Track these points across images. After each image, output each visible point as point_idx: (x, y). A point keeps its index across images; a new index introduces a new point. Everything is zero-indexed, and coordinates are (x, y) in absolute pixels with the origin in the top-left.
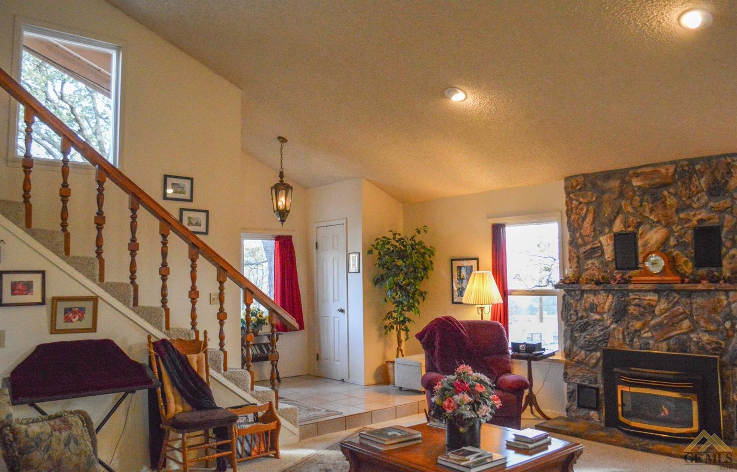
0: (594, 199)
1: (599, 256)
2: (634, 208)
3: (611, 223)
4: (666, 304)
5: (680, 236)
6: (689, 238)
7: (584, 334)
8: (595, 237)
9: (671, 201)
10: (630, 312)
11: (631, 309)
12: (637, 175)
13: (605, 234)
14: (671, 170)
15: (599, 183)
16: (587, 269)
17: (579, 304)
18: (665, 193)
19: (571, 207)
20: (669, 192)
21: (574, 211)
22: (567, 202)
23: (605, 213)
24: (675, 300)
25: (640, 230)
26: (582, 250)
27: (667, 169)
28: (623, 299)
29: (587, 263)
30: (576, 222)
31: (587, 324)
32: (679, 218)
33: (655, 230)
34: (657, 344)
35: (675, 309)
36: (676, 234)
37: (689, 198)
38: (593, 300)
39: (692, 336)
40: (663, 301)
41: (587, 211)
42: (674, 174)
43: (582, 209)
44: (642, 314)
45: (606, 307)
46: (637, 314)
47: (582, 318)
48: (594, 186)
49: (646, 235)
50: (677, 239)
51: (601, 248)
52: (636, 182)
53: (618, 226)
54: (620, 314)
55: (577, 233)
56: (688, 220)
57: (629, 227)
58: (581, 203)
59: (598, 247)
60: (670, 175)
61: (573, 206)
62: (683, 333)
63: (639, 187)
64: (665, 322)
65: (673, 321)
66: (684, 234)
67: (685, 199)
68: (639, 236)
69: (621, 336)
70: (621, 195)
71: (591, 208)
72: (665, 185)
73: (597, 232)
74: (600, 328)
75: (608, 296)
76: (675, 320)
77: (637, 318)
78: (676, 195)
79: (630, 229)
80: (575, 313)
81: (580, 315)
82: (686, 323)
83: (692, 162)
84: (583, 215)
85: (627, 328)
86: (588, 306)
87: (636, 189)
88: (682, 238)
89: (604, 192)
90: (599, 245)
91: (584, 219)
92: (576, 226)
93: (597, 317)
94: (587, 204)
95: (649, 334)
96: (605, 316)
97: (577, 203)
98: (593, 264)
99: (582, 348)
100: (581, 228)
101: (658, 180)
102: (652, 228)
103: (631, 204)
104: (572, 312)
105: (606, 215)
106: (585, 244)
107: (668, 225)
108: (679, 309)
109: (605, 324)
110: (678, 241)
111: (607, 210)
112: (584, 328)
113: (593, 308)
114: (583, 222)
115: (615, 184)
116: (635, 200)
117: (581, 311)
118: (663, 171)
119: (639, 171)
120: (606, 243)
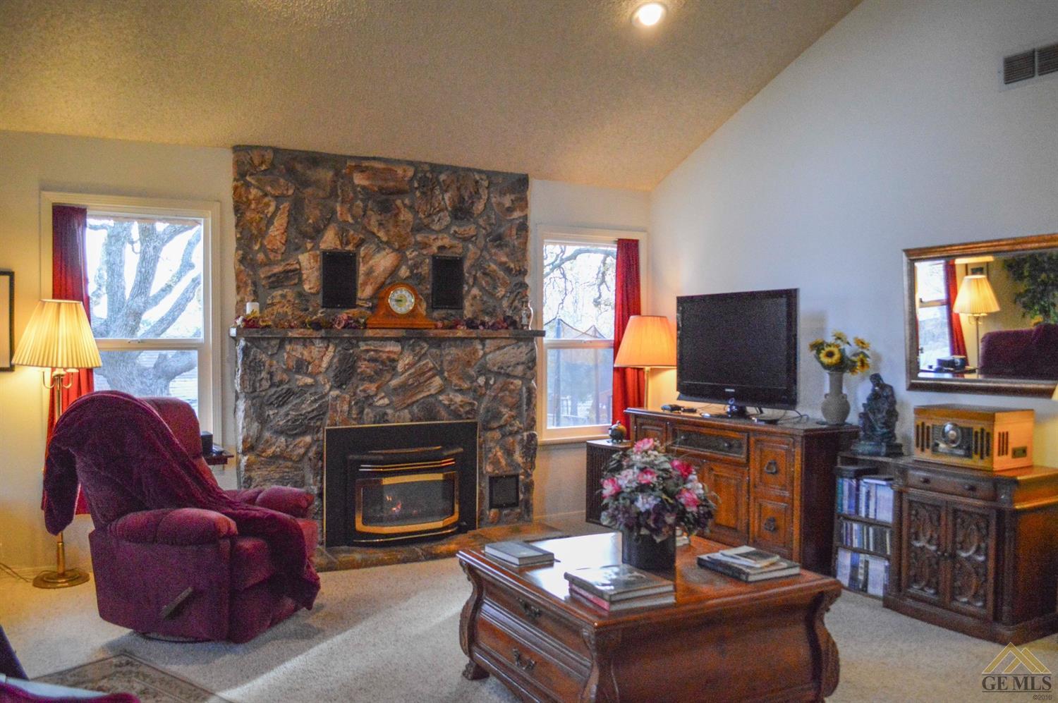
0: (291, 192)
1: (295, 284)
2: (353, 217)
3: (318, 232)
4: (411, 357)
5: (416, 266)
6: (426, 269)
7: (283, 410)
8: (286, 255)
9: (405, 216)
10: (359, 370)
11: (363, 366)
12: (362, 170)
13: (306, 250)
14: (410, 173)
15: (299, 167)
16: (273, 304)
17: (275, 362)
18: (399, 202)
19: (247, 197)
20: (403, 203)
21: (253, 206)
22: (236, 188)
23: (308, 219)
24: (423, 352)
25: (362, 251)
26: (263, 273)
27: (405, 171)
28: (351, 351)
29: (274, 294)
30: (254, 224)
31: (290, 393)
32: (416, 241)
33: (384, 253)
34: (398, 413)
35: (422, 363)
36: (410, 262)
37: (430, 215)
38: (302, 354)
39: (441, 398)
40: (406, 353)
41: (277, 208)
42: (412, 179)
43: (267, 205)
44: (379, 373)
45: (324, 365)
46: (372, 373)
47: (281, 382)
48: (291, 171)
49: (370, 259)
50: (411, 269)
51: (298, 272)
52: (359, 179)
53: (330, 240)
54: (345, 374)
55: (256, 244)
56: (425, 245)
57: (348, 243)
58: (266, 195)
59: (296, 270)
60: (406, 179)
61: (251, 197)
62: (431, 395)
63: (364, 188)
64: (410, 382)
65: (421, 378)
66: (421, 263)
67: (423, 216)
68: (361, 260)
69: (346, 408)
70: (333, 194)
71: (286, 206)
72: (400, 192)
73: (292, 247)
74: (313, 398)
75: (327, 348)
76: (422, 379)
77: (371, 379)
78: (411, 208)
79: (350, 248)
80: (269, 376)
81: (277, 379)
82: (437, 381)
83: (436, 168)
84: (269, 215)
85: (355, 394)
86: (292, 363)
87: (359, 189)
88: (417, 268)
89: (305, 183)
90: (298, 267)
91: (270, 222)
92: (255, 232)
93: (309, 381)
94: (276, 197)
95: (386, 401)
96: (321, 378)
97: (260, 193)
98: (284, 296)
99: (280, 432)
100: (263, 237)
101: (391, 184)
102: (379, 249)
103: (350, 210)
104: (264, 375)
105: (311, 221)
106: (269, 263)
107: (400, 251)
108: (427, 363)
109: (319, 390)
110: (411, 272)
111: (312, 215)
112: (283, 399)
113: (301, 367)
114: (268, 227)
115: (326, 175)
116: (357, 206)
117: (280, 372)
118: (400, 172)
119: (365, 164)
120: (308, 264)
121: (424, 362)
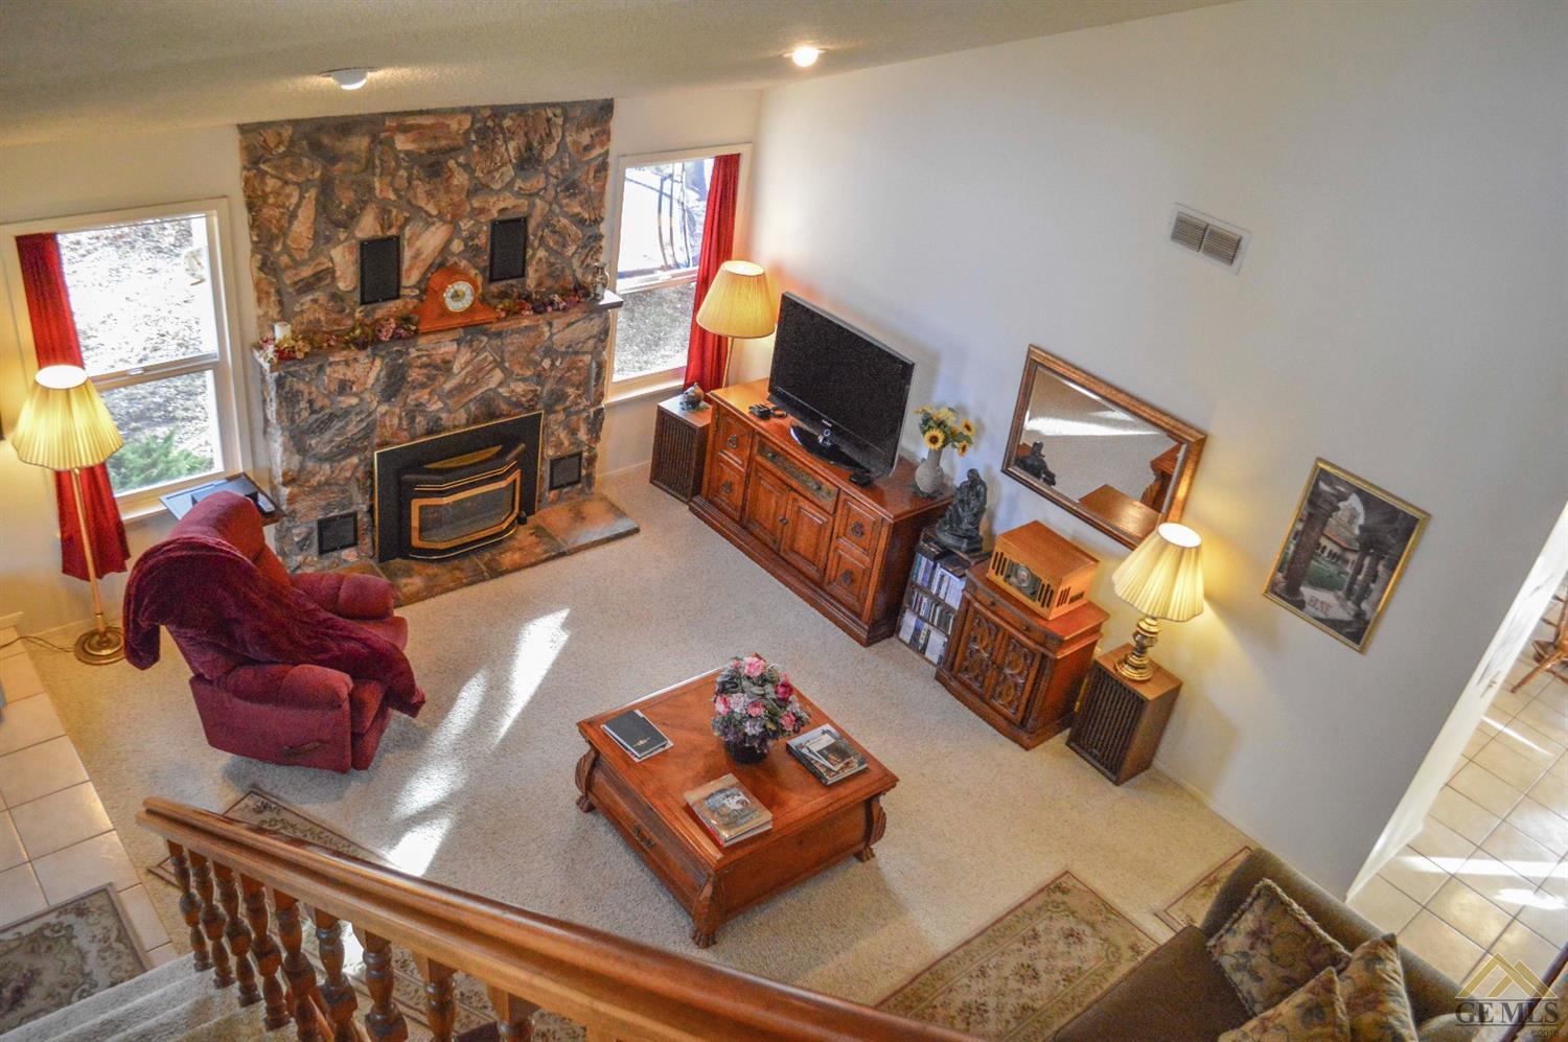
0: (317, 174)
1: (327, 285)
2: (396, 191)
3: (352, 217)
4: (468, 355)
5: (471, 237)
6: (483, 240)
7: (327, 436)
8: (315, 253)
9: (460, 179)
10: (409, 379)
11: (415, 375)
12: (405, 130)
13: (340, 242)
14: (467, 125)
15: (326, 140)
16: (302, 311)
17: (314, 389)
18: (452, 163)
19: (263, 191)
20: (457, 163)
21: (271, 200)
22: (247, 181)
23: (341, 203)
24: (482, 345)
25: (408, 231)
26: (288, 278)
27: (460, 123)
28: (401, 361)
29: (302, 301)
30: (274, 222)
31: (332, 417)
32: (473, 209)
33: (433, 228)
34: (453, 415)
35: (480, 358)
36: (464, 234)
37: (489, 172)
38: (345, 375)
39: (500, 390)
40: (464, 350)
41: (302, 197)
42: (467, 132)
43: (289, 196)
44: (431, 378)
45: (371, 381)
46: (425, 380)
47: (322, 408)
48: (316, 148)
49: (418, 239)
50: (465, 241)
51: (331, 272)
52: (403, 143)
53: (368, 226)
54: (394, 385)
55: (277, 244)
56: (482, 211)
57: (390, 227)
58: (286, 183)
59: (328, 269)
60: (461, 132)
61: (268, 189)
62: (490, 389)
63: (408, 153)
64: (468, 380)
65: (478, 374)
66: (478, 233)
67: (481, 175)
68: (406, 243)
69: (396, 421)
70: (369, 165)
71: (312, 194)
72: (452, 151)
73: (322, 240)
74: (359, 419)
75: (373, 363)
76: (480, 375)
77: (423, 386)
78: (466, 167)
79: (393, 232)
80: (308, 405)
81: (317, 406)
82: (498, 375)
83: (498, 112)
84: (291, 209)
85: (405, 404)
86: (334, 387)
87: (402, 155)
88: (473, 240)
89: (333, 159)
90: (331, 265)
91: (293, 216)
92: (275, 231)
93: (354, 401)
94: (298, 184)
95: (440, 405)
96: (366, 396)
97: (279, 183)
98: (315, 301)
99: (322, 459)
100: (285, 235)
101: (443, 143)
102: (429, 224)
103: (391, 184)
104: (303, 405)
105: (344, 207)
106: (296, 264)
107: (454, 222)
108: (487, 357)
109: (364, 409)
110: (466, 245)
111: (345, 198)
112: (323, 425)
113: (344, 387)
114: (290, 223)
115: (359, 143)
116: (401, 177)
117: (320, 398)
118: (454, 126)
119: (410, 121)
120: (343, 261)
121: (483, 356)
